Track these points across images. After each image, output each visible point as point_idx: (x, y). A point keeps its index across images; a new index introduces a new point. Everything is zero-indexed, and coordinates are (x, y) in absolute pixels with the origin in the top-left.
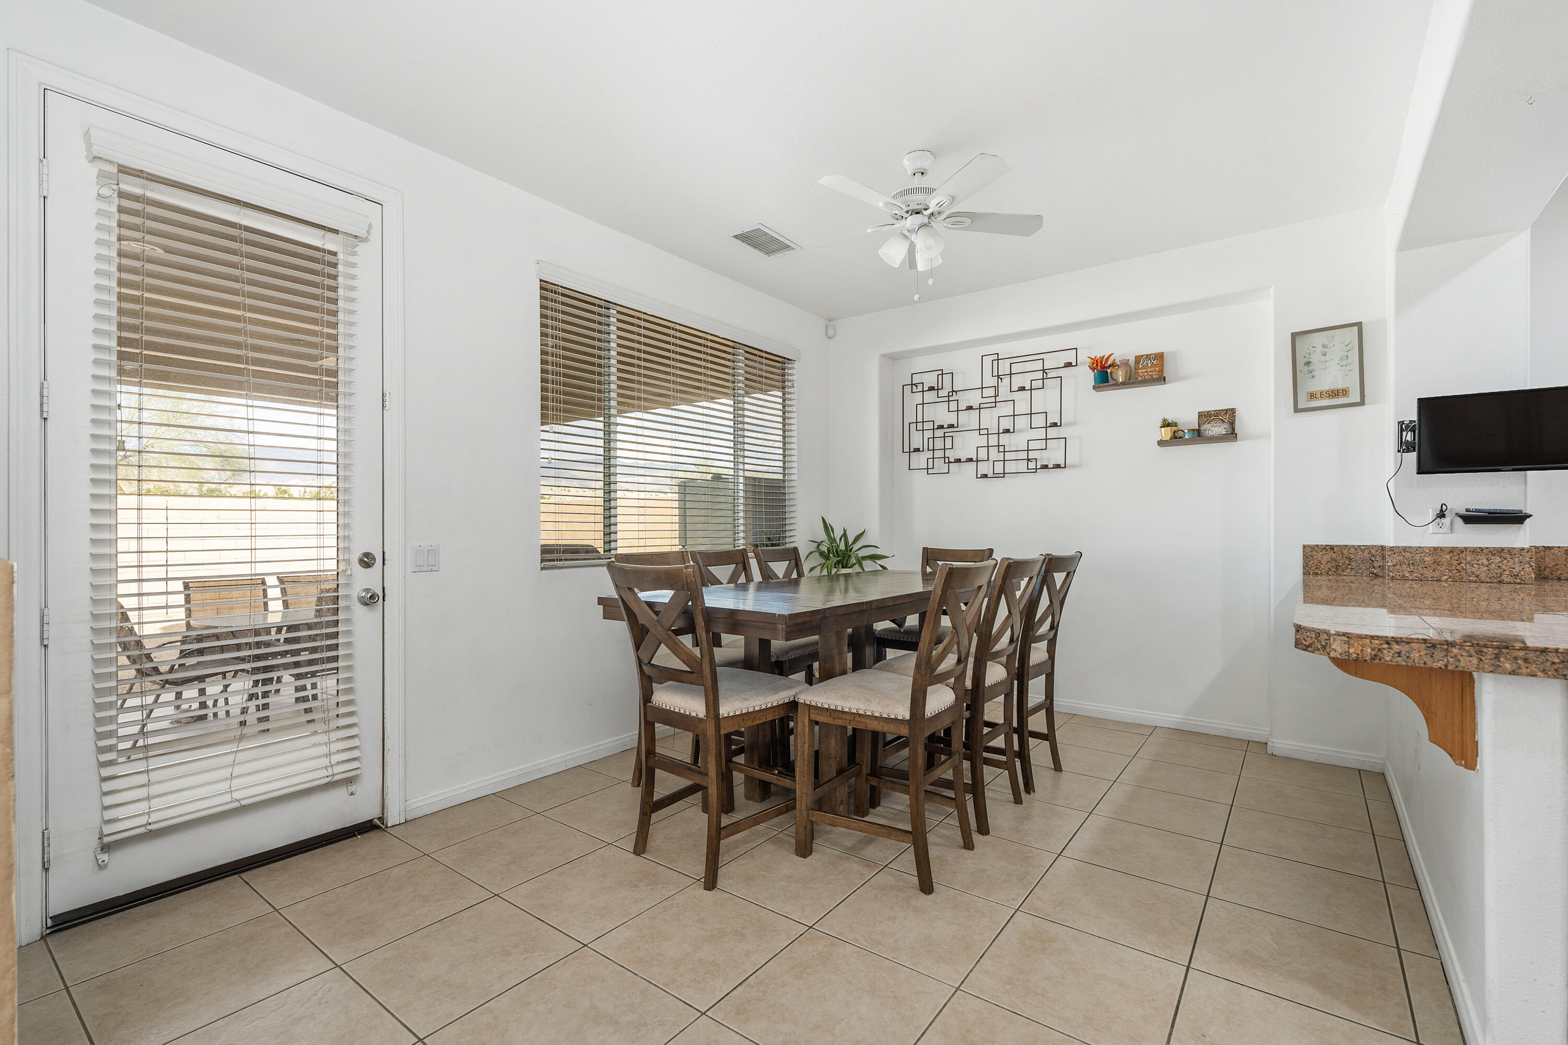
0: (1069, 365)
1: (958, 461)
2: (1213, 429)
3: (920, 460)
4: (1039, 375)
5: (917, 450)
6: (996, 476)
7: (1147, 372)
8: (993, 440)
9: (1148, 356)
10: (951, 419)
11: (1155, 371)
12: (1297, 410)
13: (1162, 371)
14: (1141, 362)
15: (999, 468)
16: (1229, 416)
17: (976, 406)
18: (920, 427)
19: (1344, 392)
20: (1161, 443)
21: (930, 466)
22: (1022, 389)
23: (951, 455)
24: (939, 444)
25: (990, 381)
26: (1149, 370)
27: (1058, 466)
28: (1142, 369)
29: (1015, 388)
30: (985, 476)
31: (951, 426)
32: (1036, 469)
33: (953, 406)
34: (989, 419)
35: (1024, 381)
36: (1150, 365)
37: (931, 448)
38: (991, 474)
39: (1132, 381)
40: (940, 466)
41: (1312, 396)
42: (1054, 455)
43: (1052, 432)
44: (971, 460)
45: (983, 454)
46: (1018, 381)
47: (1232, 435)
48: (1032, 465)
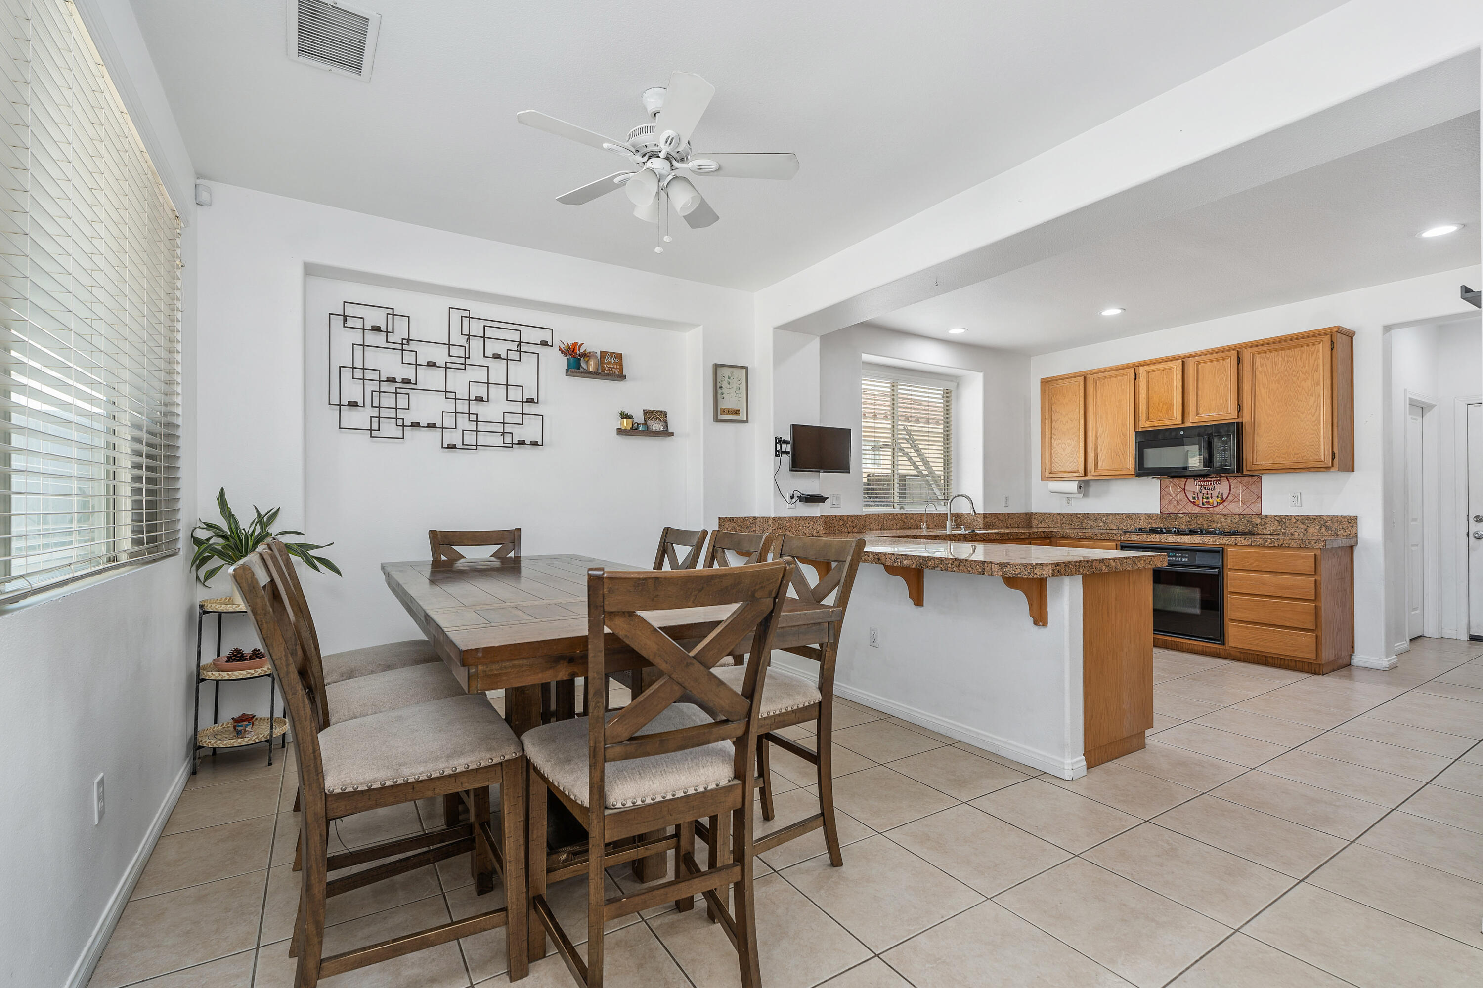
0: (544, 344)
1: (415, 425)
2: (655, 425)
3: (359, 418)
4: (514, 346)
5: (353, 404)
6: (465, 447)
7: (611, 367)
8: (462, 407)
9: (612, 354)
10: (409, 373)
11: (617, 368)
12: (717, 420)
13: (621, 369)
14: (606, 358)
15: (470, 439)
16: (662, 415)
17: (440, 362)
18: (358, 374)
19: (737, 412)
20: (620, 432)
21: (375, 427)
22: (497, 356)
23: (409, 417)
24: (388, 401)
25: (457, 339)
26: (612, 366)
27: (534, 443)
28: (607, 363)
29: (489, 353)
30: (452, 447)
31: (406, 381)
32: (512, 444)
33: (409, 358)
34: (458, 382)
35: (501, 348)
36: (613, 362)
37: (376, 404)
38: (459, 445)
39: (600, 373)
40: (389, 429)
41: (725, 411)
42: (530, 432)
43: (528, 408)
44: (432, 426)
45: (449, 421)
46: (493, 348)
47: (666, 433)
48: (508, 439)
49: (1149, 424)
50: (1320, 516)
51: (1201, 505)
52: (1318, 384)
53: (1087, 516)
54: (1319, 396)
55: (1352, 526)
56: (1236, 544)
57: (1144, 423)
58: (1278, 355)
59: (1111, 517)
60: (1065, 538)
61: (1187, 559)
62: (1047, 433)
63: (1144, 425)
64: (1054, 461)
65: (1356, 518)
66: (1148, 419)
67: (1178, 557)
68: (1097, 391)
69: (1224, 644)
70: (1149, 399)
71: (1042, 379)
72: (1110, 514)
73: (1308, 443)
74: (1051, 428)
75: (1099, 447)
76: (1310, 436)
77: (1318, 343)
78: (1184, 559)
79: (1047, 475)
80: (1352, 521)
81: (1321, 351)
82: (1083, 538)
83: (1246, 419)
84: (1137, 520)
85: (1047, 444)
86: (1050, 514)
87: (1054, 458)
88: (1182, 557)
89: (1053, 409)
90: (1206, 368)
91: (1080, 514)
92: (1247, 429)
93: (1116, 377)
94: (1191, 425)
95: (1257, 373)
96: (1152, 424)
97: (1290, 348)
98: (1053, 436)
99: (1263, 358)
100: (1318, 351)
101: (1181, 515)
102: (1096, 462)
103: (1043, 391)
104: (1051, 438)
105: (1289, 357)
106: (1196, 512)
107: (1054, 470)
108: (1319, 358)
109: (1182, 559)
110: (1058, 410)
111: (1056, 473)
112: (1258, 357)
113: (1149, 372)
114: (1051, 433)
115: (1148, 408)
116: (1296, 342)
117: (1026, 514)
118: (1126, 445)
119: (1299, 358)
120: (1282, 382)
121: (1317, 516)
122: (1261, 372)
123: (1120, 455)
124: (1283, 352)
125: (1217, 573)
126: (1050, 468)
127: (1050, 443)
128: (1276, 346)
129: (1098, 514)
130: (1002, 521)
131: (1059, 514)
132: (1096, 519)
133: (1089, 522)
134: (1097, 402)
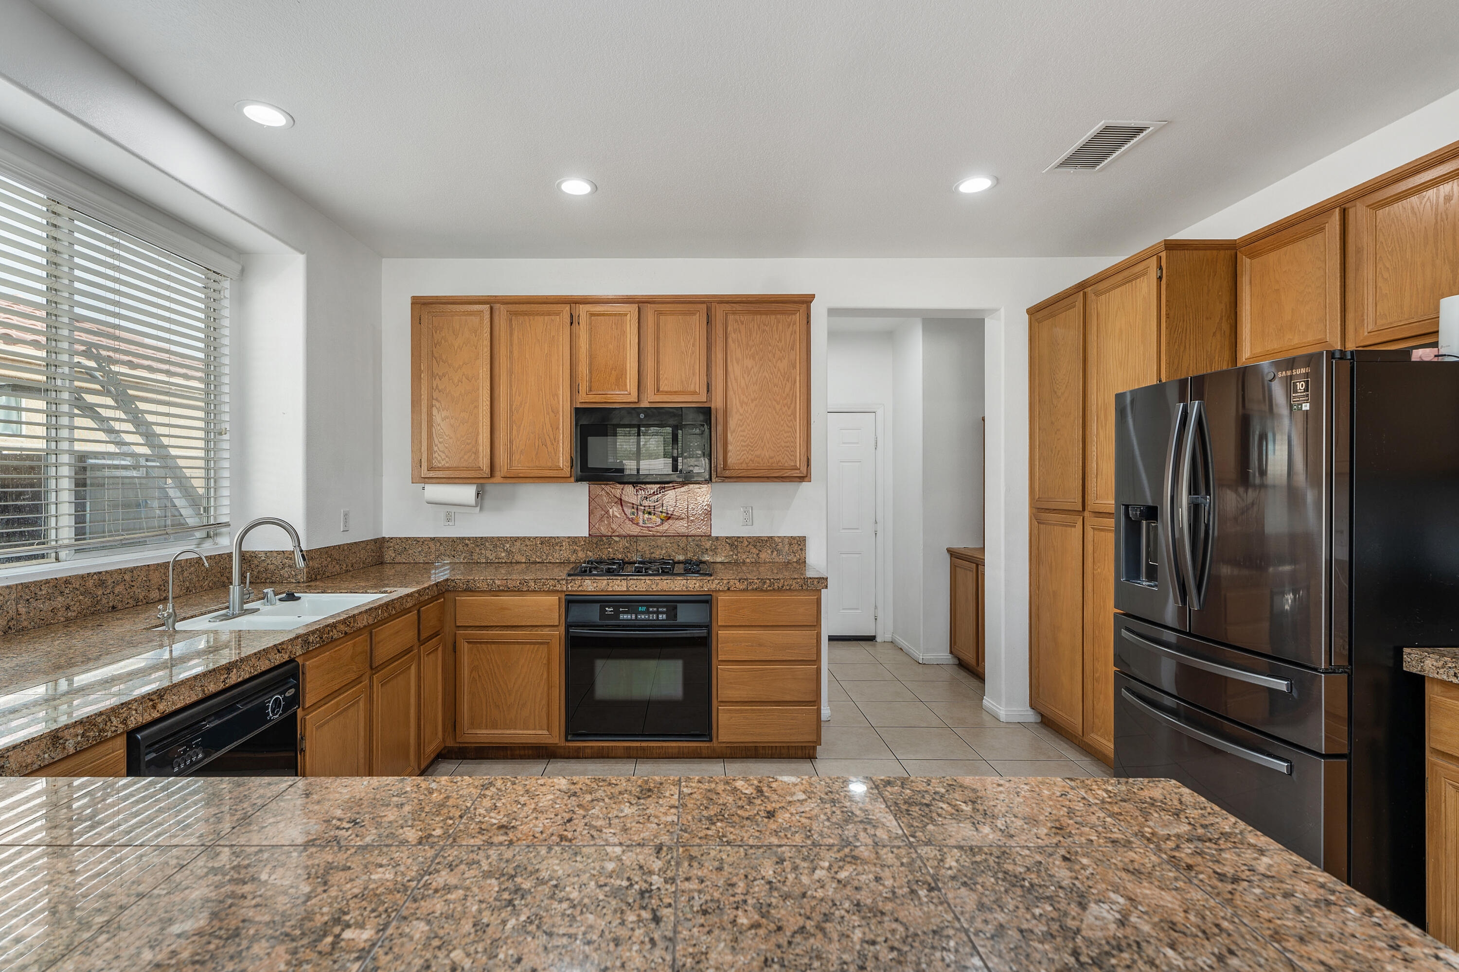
49: (591, 398)
50: (771, 537)
51: (641, 523)
52: (794, 367)
53: (480, 542)
54: (795, 382)
55: (801, 549)
56: (729, 589)
57: (585, 395)
58: (753, 320)
59: (518, 544)
60: (472, 591)
61: (664, 616)
62: (424, 397)
63: (585, 398)
64: (436, 449)
65: (803, 539)
66: (590, 390)
67: (653, 613)
68: (511, 334)
69: (711, 740)
70: (592, 357)
71: (413, 298)
72: (517, 539)
73: (783, 444)
74: (431, 389)
75: (515, 427)
76: (785, 435)
77: (794, 313)
78: (660, 616)
79: (424, 472)
80: (799, 543)
81: (798, 324)
82: (503, 591)
83: (717, 403)
84: (557, 548)
85: (424, 417)
86: (416, 540)
87: (436, 441)
88: (658, 613)
89: (436, 355)
90: (670, 324)
91: (469, 539)
92: (718, 418)
93: (543, 314)
94: (648, 406)
95: (730, 340)
96: (598, 399)
97: (767, 313)
98: (434, 402)
99: (736, 321)
100: (795, 323)
101: (617, 539)
102: (511, 454)
103: (417, 320)
104: (430, 407)
105: (764, 325)
106: (635, 534)
107: (435, 463)
108: (795, 332)
109: (658, 617)
110: (444, 357)
111: (439, 469)
112: (731, 317)
113: (592, 315)
114: (431, 398)
115: (590, 372)
116: (774, 307)
117: (375, 541)
118: (558, 428)
119: (775, 328)
120: (757, 358)
121: (768, 537)
122: (734, 342)
123: (549, 443)
124: (759, 317)
125: (705, 635)
126: (429, 461)
127: (430, 415)
128: (751, 307)
129: (499, 539)
130: (338, 562)
131: (433, 539)
132: (495, 546)
133: (483, 552)
134: (511, 352)
